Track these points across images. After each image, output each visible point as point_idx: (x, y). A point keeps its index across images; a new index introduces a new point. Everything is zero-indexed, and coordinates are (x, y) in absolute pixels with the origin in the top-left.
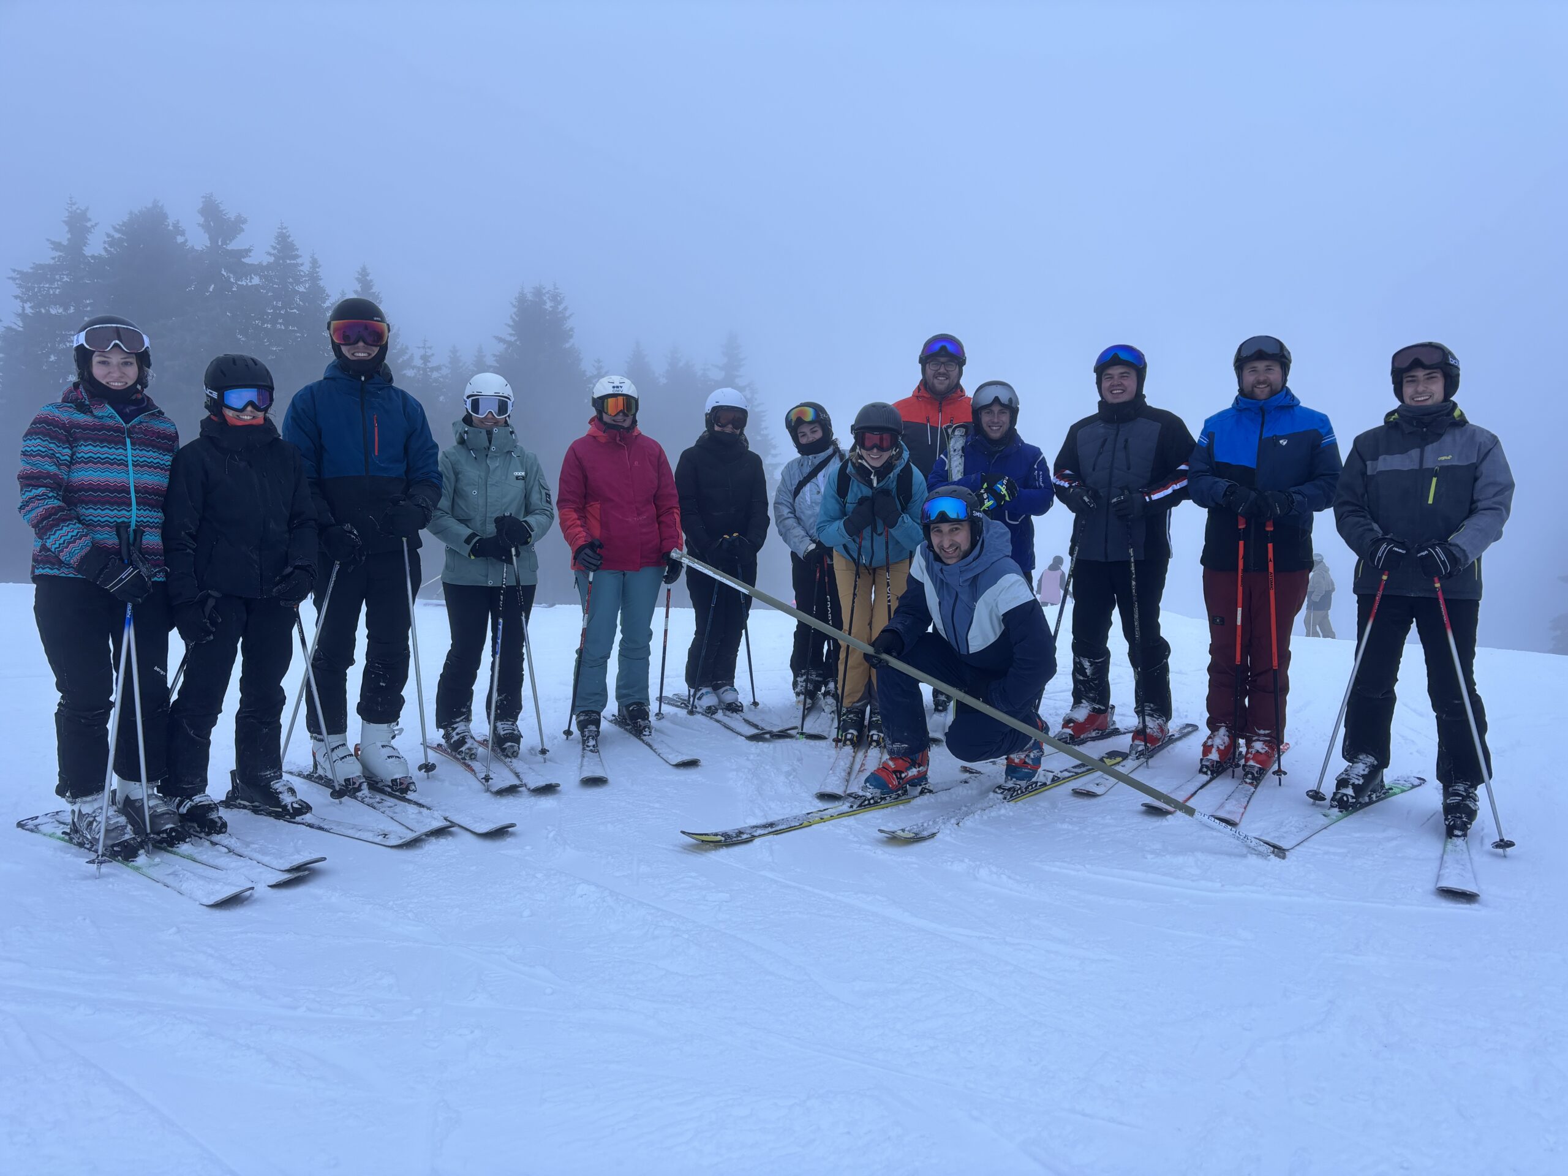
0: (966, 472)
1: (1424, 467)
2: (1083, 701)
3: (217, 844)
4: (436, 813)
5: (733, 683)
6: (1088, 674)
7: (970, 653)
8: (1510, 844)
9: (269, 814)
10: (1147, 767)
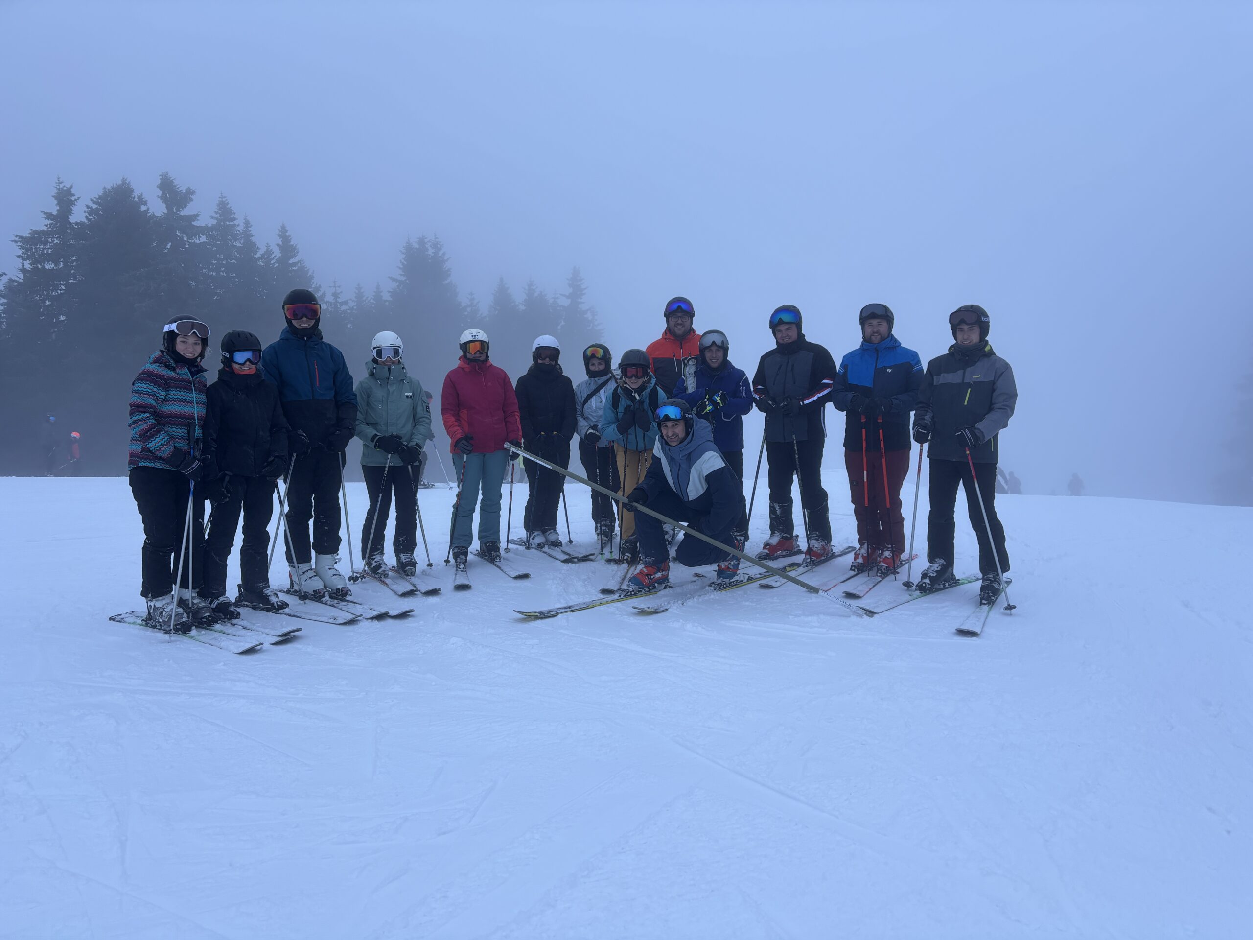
0: (697, 387)
1: (965, 382)
2: (776, 532)
3: (235, 625)
4: (365, 606)
5: (556, 528)
6: (778, 514)
7: (690, 500)
8: (1014, 607)
9: (263, 609)
10: (813, 572)
